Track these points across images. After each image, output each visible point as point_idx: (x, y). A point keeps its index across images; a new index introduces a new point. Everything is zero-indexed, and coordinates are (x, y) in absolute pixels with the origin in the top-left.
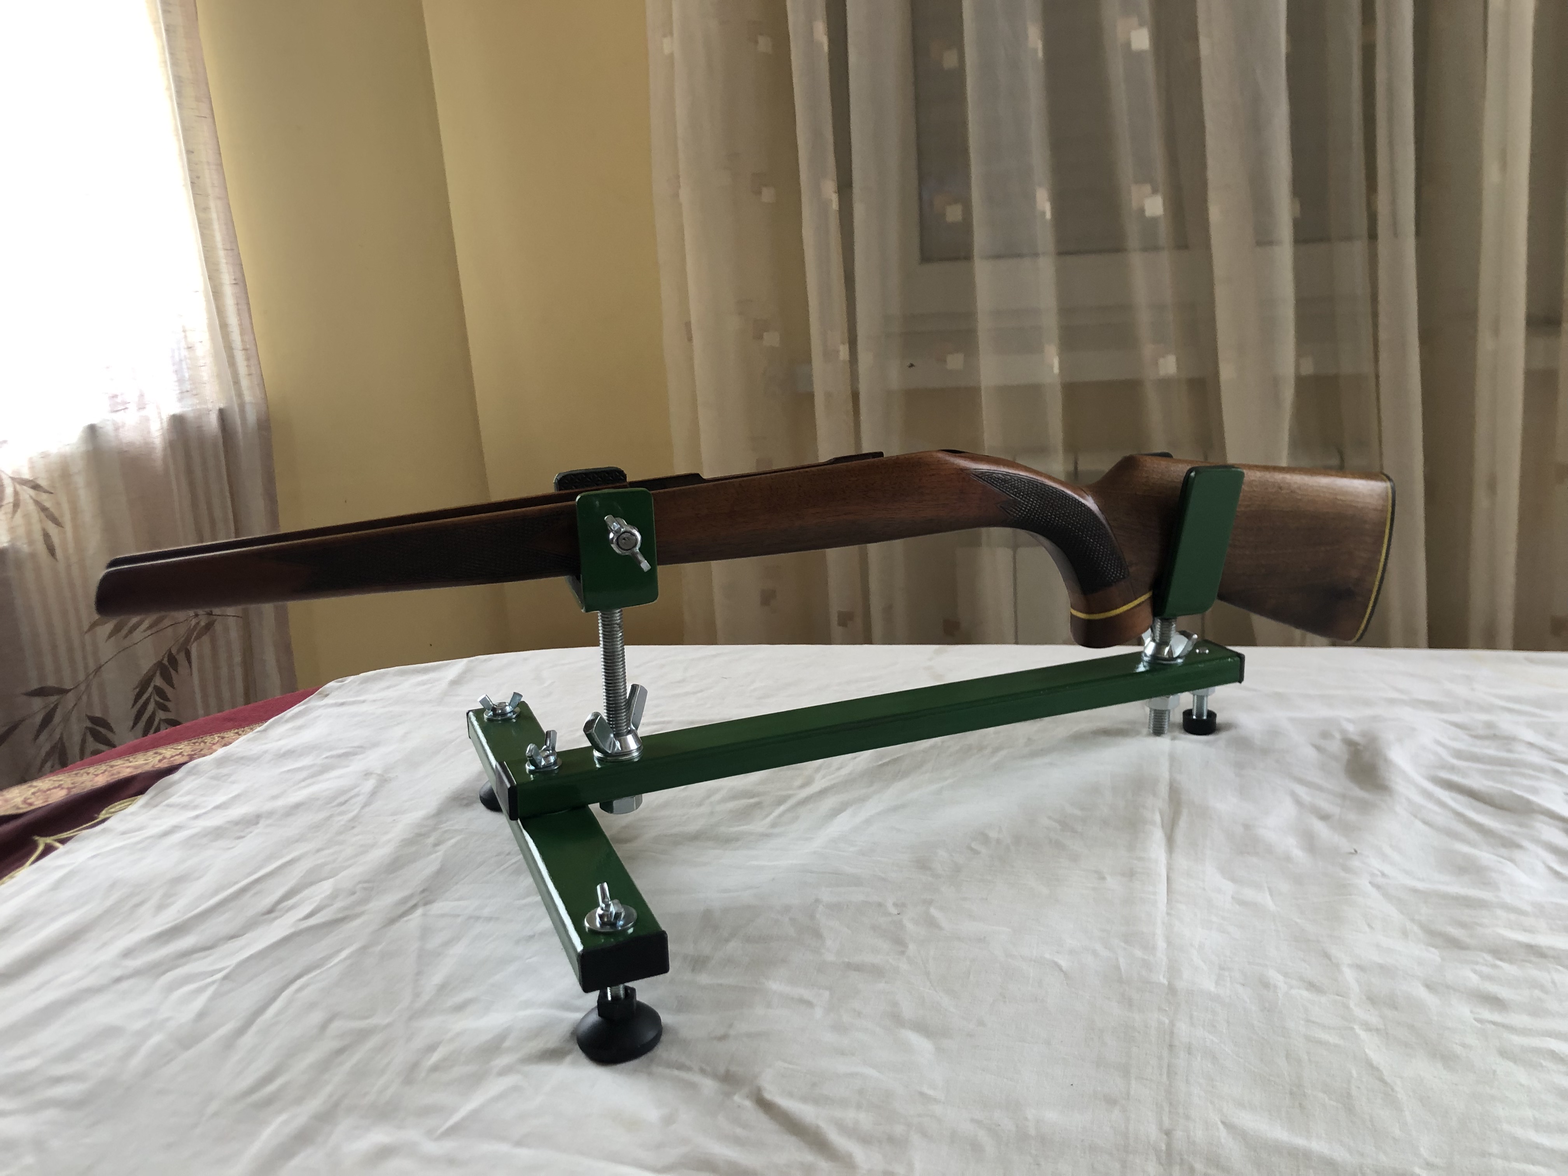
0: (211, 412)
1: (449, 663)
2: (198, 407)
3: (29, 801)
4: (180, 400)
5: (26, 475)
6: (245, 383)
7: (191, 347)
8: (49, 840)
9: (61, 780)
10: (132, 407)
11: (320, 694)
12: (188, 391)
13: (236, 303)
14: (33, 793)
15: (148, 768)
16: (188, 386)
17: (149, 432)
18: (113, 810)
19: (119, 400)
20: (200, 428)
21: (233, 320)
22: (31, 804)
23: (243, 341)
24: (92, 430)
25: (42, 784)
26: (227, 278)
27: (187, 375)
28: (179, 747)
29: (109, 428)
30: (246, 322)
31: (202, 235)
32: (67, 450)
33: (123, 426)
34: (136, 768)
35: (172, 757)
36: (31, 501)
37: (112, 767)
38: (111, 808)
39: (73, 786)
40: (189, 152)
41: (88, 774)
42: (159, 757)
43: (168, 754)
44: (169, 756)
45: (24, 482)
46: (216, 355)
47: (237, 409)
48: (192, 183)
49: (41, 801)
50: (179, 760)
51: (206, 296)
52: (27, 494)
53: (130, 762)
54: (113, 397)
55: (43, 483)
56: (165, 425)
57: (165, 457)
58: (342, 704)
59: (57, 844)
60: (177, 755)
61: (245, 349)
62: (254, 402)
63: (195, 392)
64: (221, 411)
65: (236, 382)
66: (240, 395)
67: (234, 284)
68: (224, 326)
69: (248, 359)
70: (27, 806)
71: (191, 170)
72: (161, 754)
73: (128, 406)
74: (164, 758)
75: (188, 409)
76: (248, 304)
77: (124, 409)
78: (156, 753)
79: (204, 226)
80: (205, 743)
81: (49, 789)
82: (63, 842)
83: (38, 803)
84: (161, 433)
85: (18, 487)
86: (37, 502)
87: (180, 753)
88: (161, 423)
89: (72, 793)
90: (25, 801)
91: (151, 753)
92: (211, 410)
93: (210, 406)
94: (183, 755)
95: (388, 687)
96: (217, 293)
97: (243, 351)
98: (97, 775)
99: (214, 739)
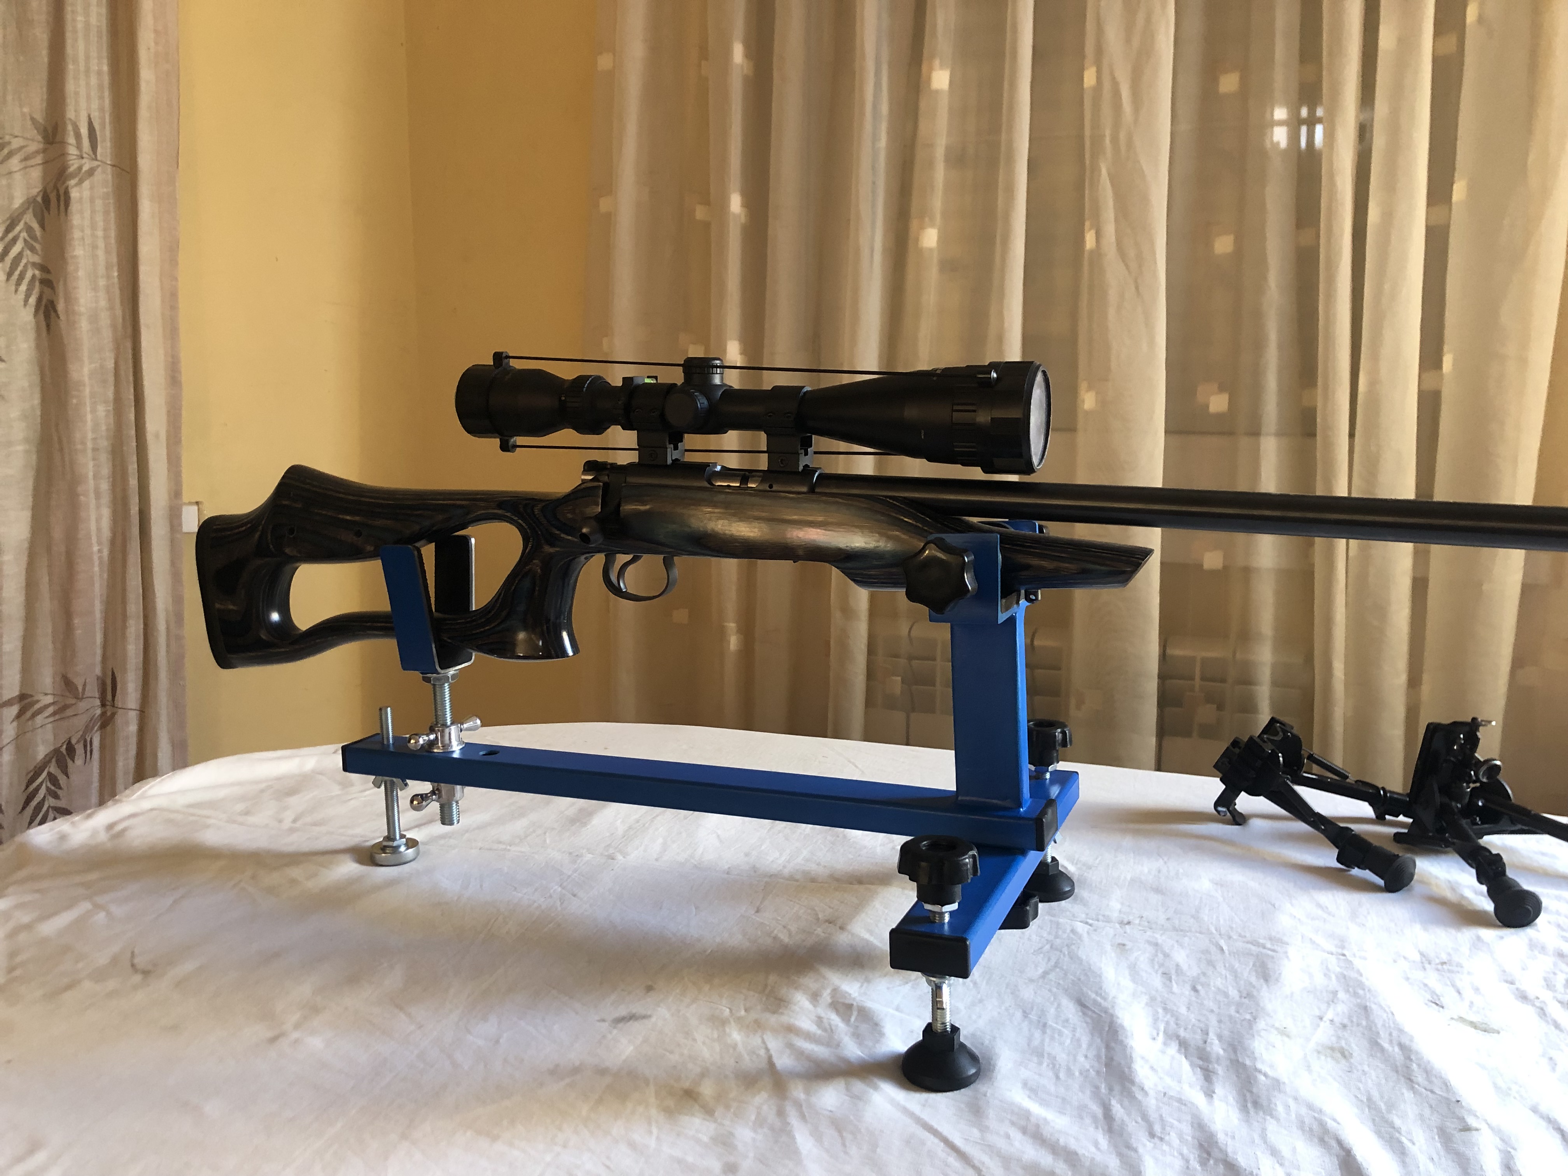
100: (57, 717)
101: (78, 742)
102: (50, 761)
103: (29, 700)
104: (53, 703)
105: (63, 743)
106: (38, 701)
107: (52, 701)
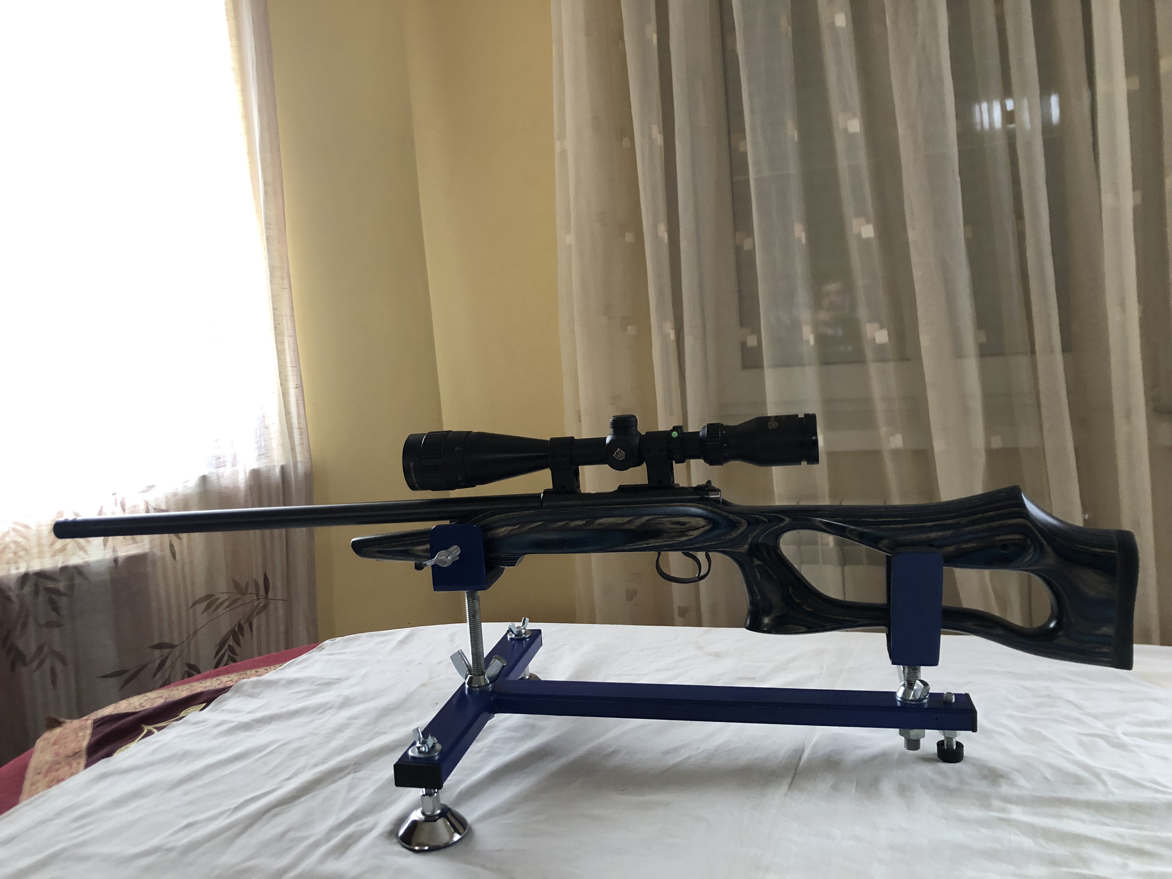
0: (276, 468)
1: (399, 631)
2: (269, 464)
3: (142, 705)
4: (258, 460)
6: (298, 449)
7: (267, 427)
8: (150, 727)
9: (162, 693)
10: (229, 465)
11: (319, 648)
12: (263, 455)
13: (296, 399)
14: (146, 700)
15: (212, 688)
16: (263, 452)
17: (237, 481)
18: (188, 711)
19: (222, 460)
20: (268, 478)
21: (293, 410)
22: (143, 707)
23: (299, 423)
24: (204, 479)
25: (151, 695)
26: (292, 384)
27: (263, 444)
28: (232, 676)
29: (214, 478)
30: (302, 411)
31: (279, 358)
32: (188, 491)
33: (223, 476)
34: (205, 687)
35: (226, 682)
37: (192, 686)
38: (187, 710)
39: (168, 697)
40: (274, 309)
41: (178, 690)
42: (218, 682)
43: (224, 680)
44: (225, 682)
46: (282, 432)
47: (292, 465)
48: (275, 327)
49: (150, 705)
50: (229, 684)
51: (279, 395)
53: (202, 684)
54: (218, 458)
56: (248, 475)
57: (246, 496)
58: (332, 654)
59: (155, 730)
60: (229, 681)
61: (300, 428)
62: (303, 461)
63: (268, 455)
64: (283, 468)
65: (293, 449)
66: (294, 456)
67: (296, 387)
68: (288, 413)
69: (301, 434)
70: (141, 707)
71: (275, 320)
72: (220, 680)
73: (226, 464)
74: (222, 682)
75: (263, 466)
76: (304, 399)
77: (224, 466)
78: (217, 679)
79: (280, 353)
80: (247, 674)
81: (154, 698)
82: (159, 729)
83: (148, 706)
84: (244, 481)
87: (231, 680)
88: (245, 474)
89: (167, 701)
90: (140, 705)
91: (214, 679)
92: (276, 467)
93: (276, 464)
94: (233, 681)
95: (360, 645)
96: (285, 394)
97: (299, 429)
98: (182, 691)
99: (252, 672)
100: (232, 607)
101: (244, 623)
102: (229, 638)
103: (213, 598)
104: (228, 599)
105: (236, 625)
106: (218, 599)
107: (227, 597)
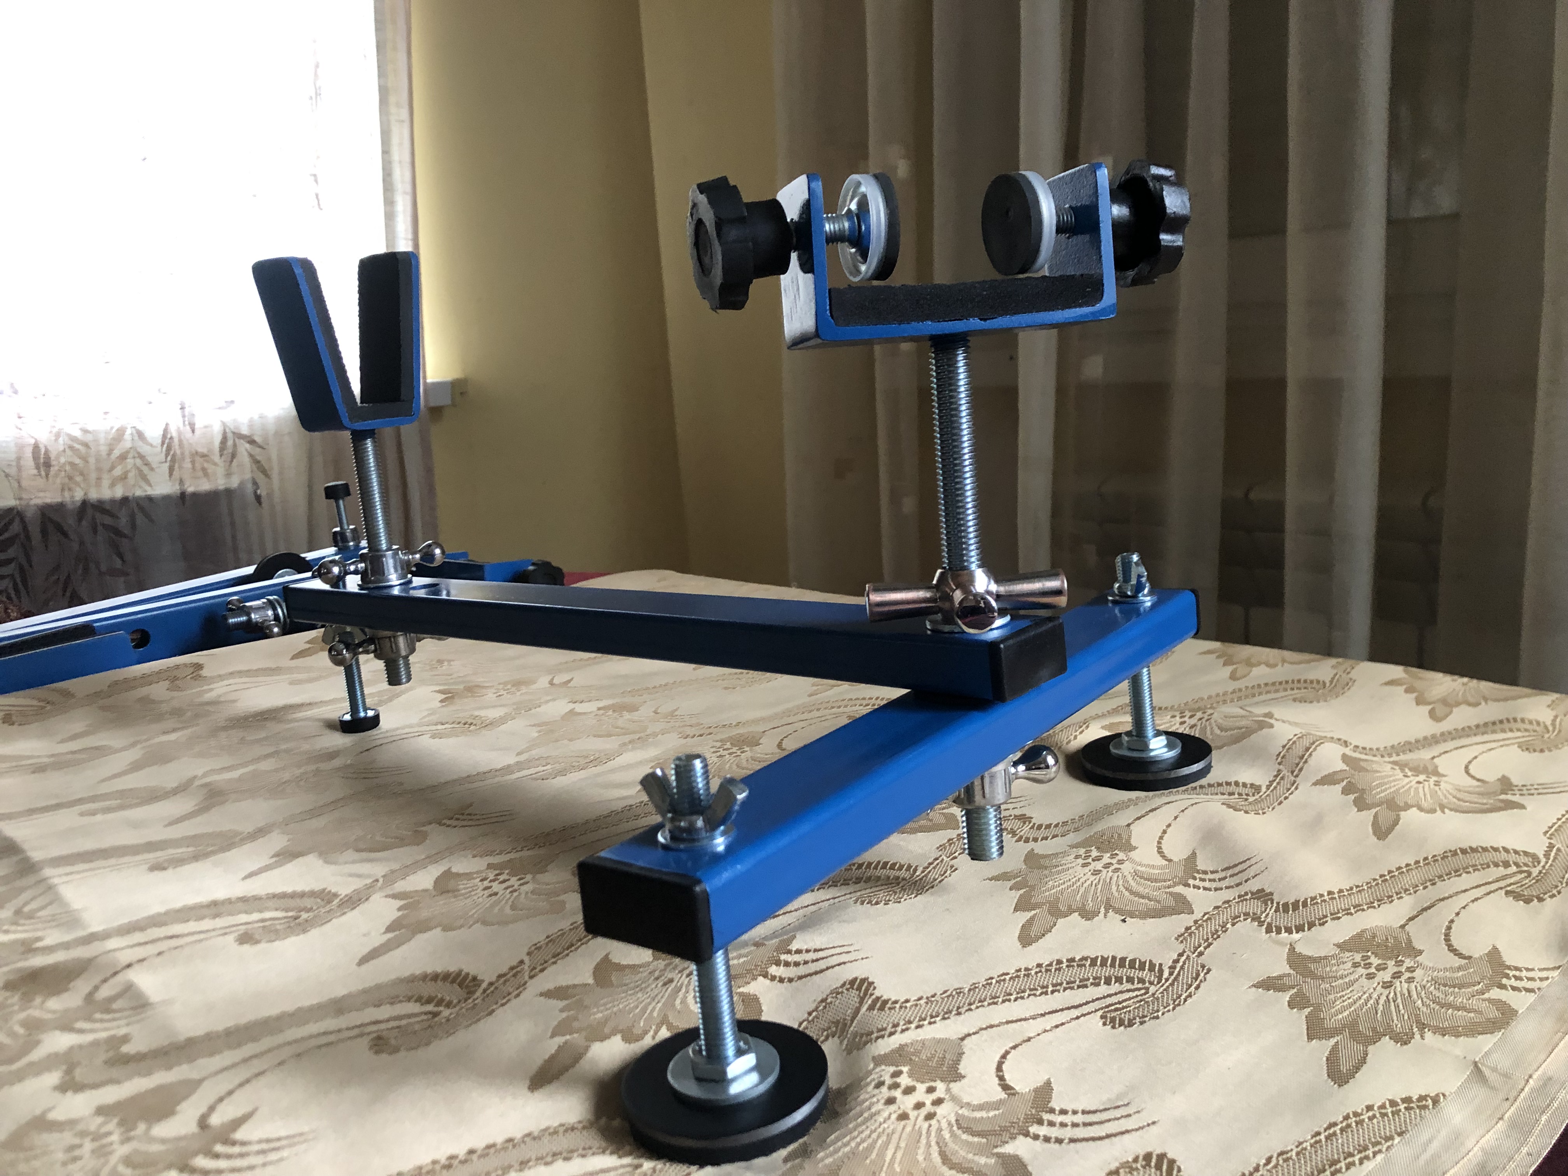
5: (245, 431)
36: (246, 454)
45: (241, 436)
52: (244, 448)
55: (258, 439)
85: (237, 440)
86: (251, 456)
